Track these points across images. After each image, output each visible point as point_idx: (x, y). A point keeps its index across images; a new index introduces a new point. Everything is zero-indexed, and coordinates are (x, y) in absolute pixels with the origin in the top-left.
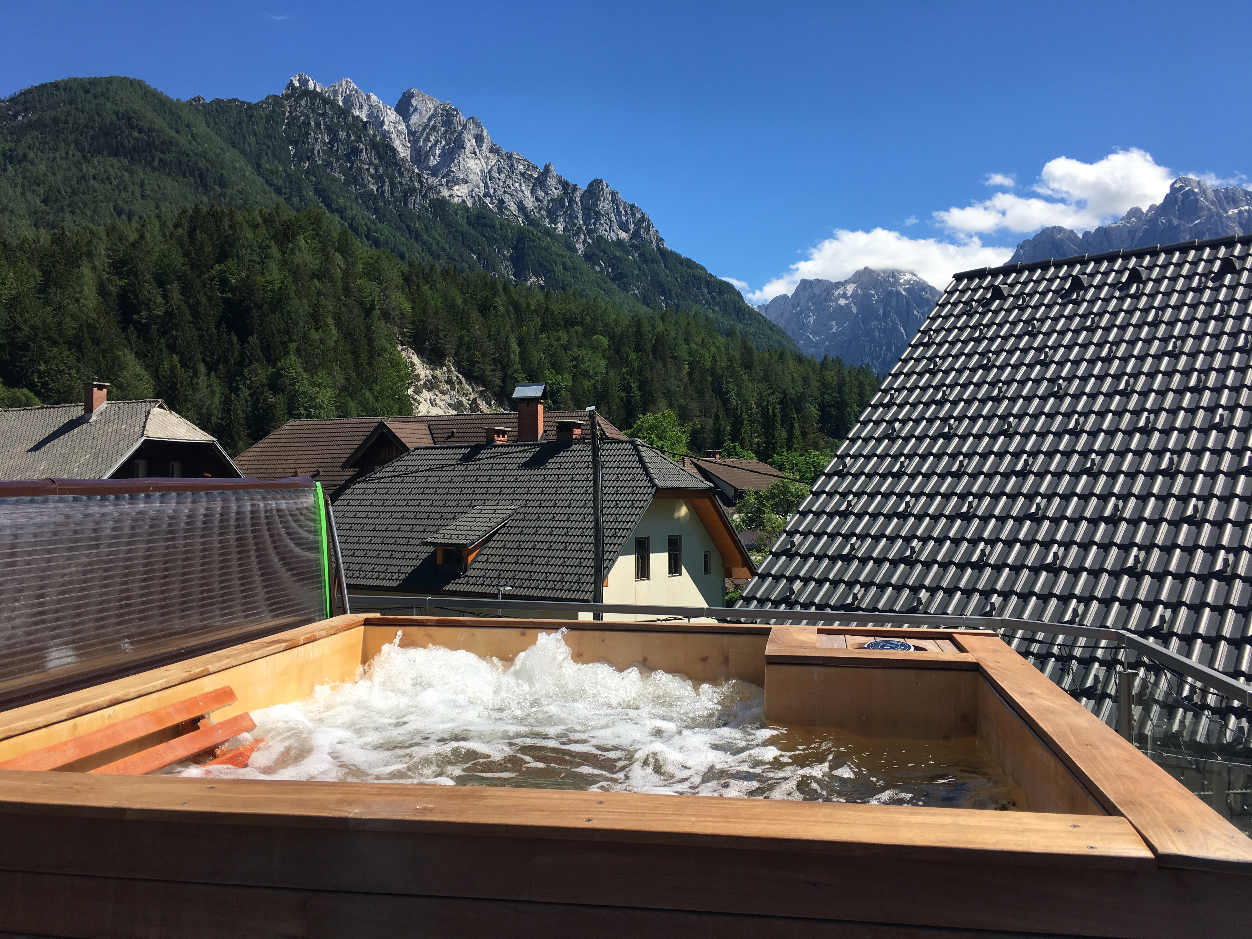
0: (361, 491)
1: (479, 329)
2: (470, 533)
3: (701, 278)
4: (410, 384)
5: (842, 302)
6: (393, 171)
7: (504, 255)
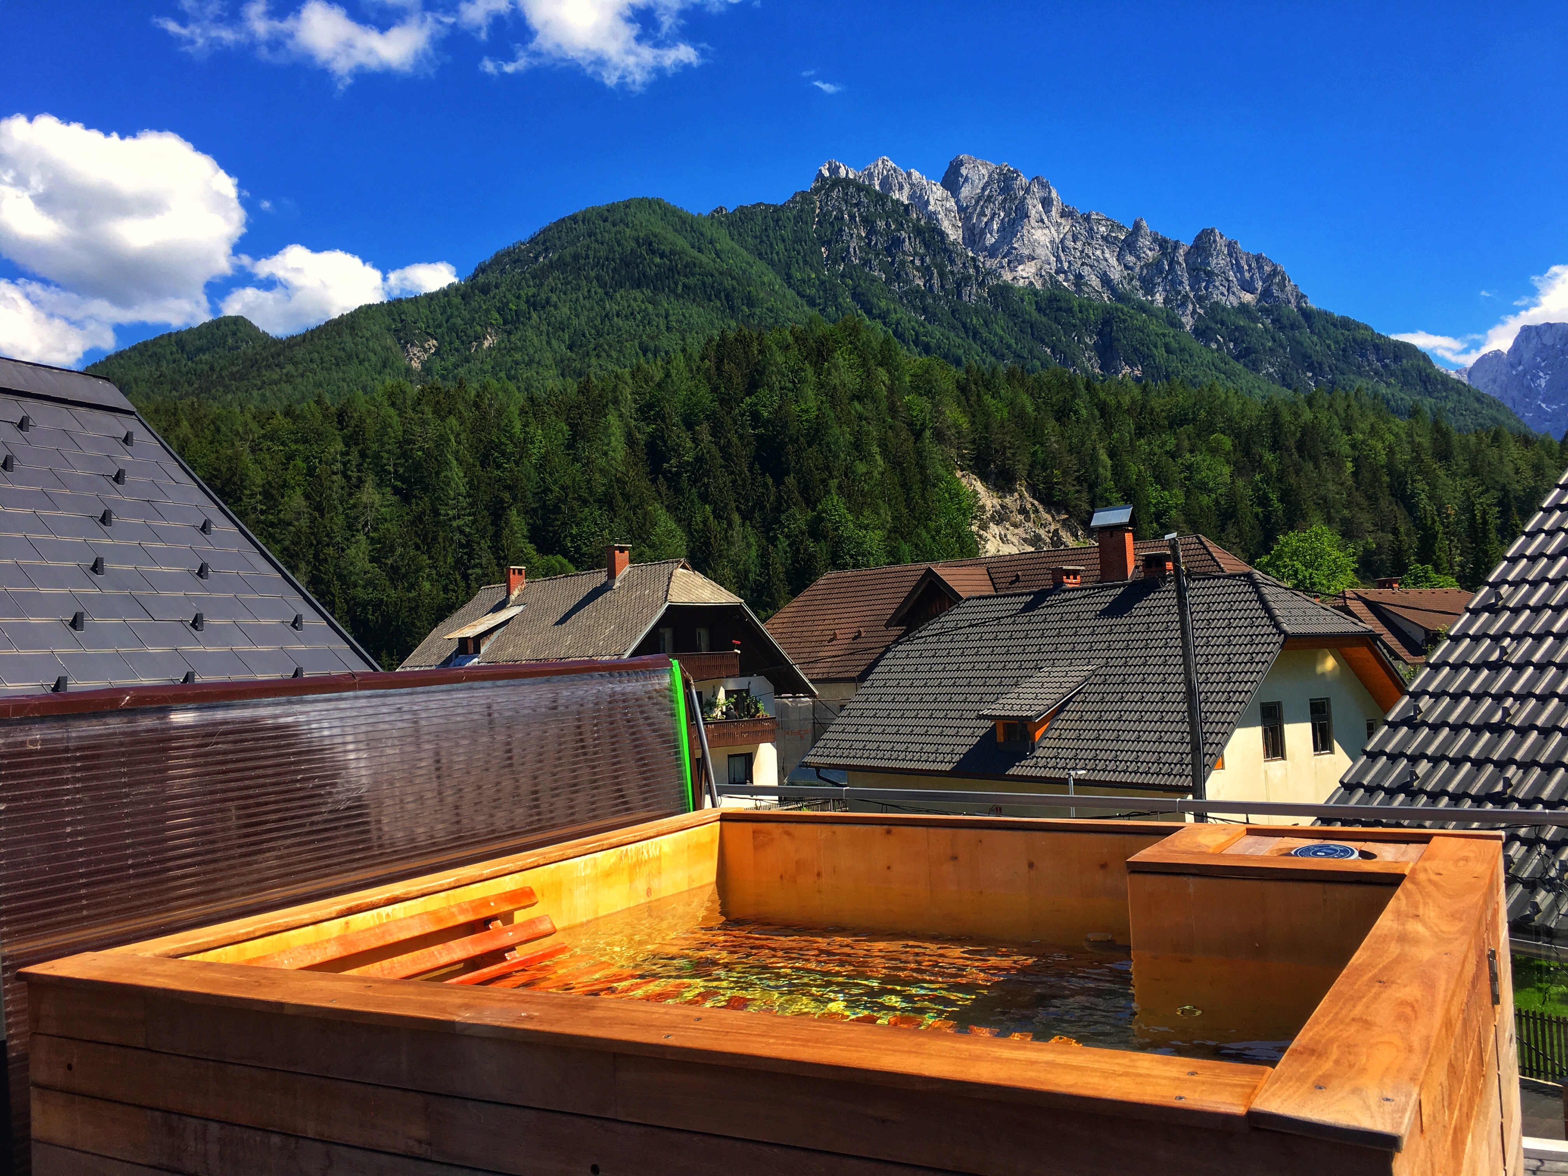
0: (904, 655)
1: (1057, 442)
2: (1036, 702)
3: (1366, 340)
4: (974, 518)
6: (942, 258)
7: (1086, 344)
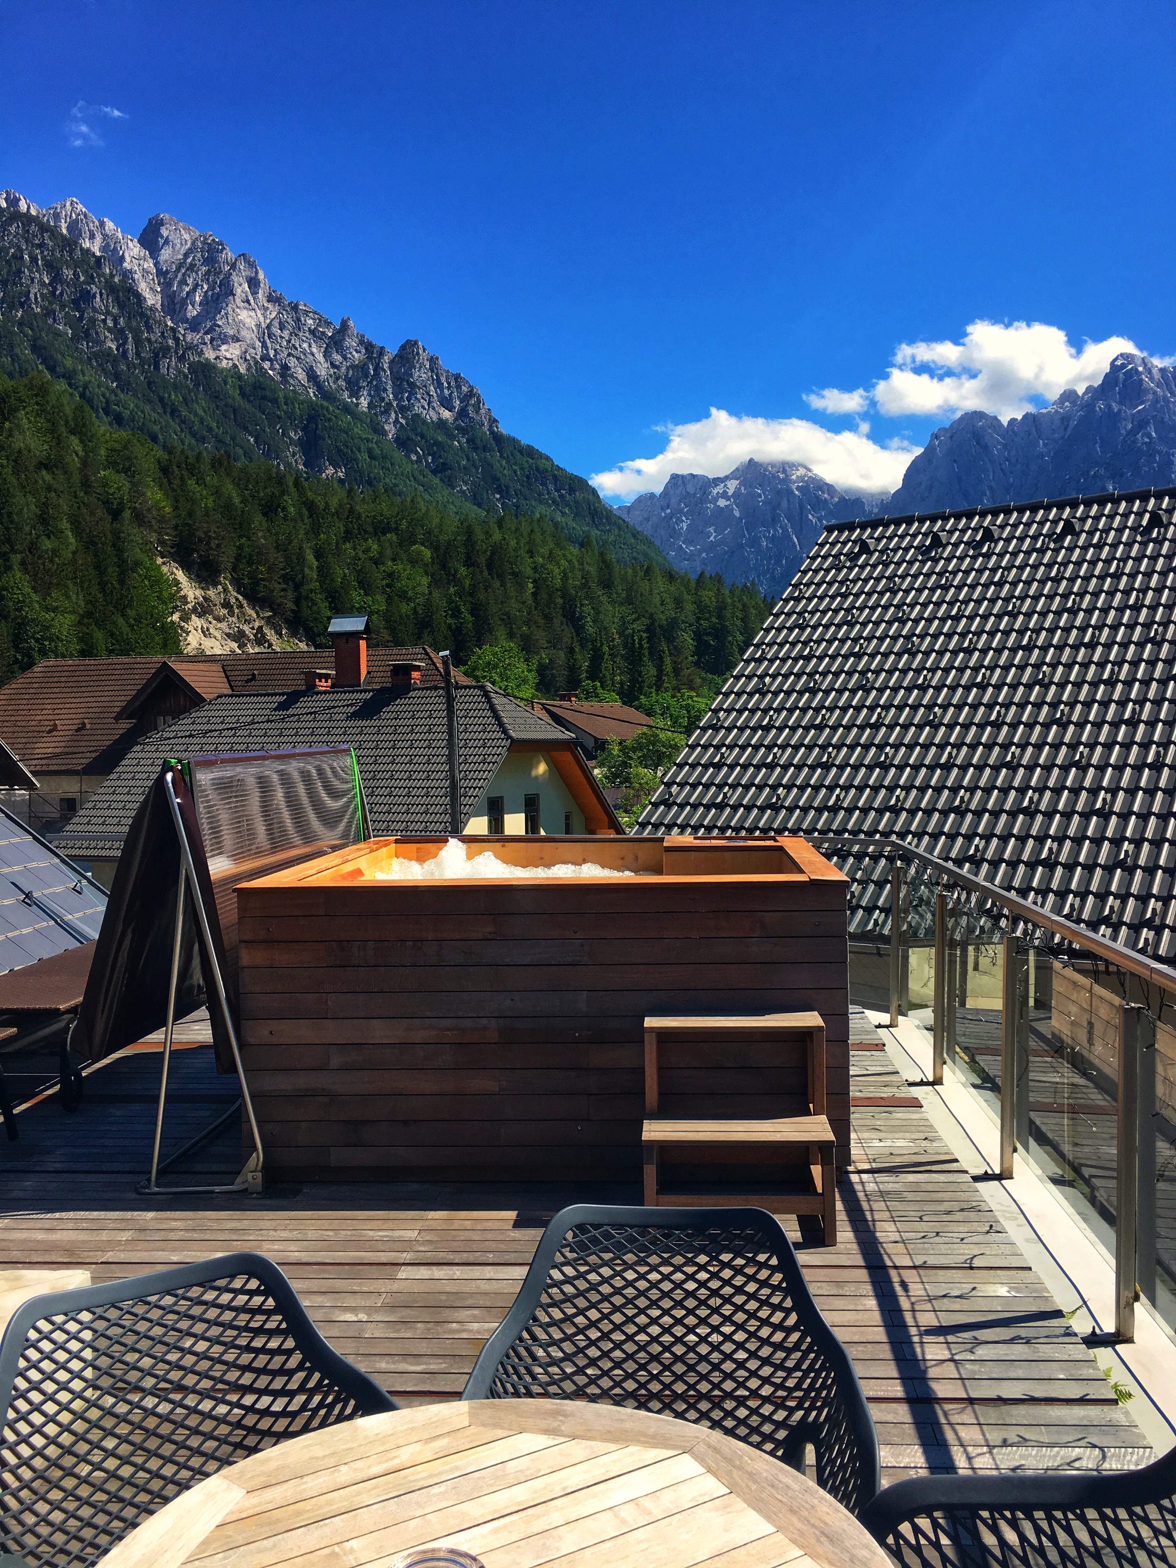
1: (264, 537)
3: (547, 470)
4: (175, 607)
5: (722, 503)
6: (138, 323)
7: (290, 438)
